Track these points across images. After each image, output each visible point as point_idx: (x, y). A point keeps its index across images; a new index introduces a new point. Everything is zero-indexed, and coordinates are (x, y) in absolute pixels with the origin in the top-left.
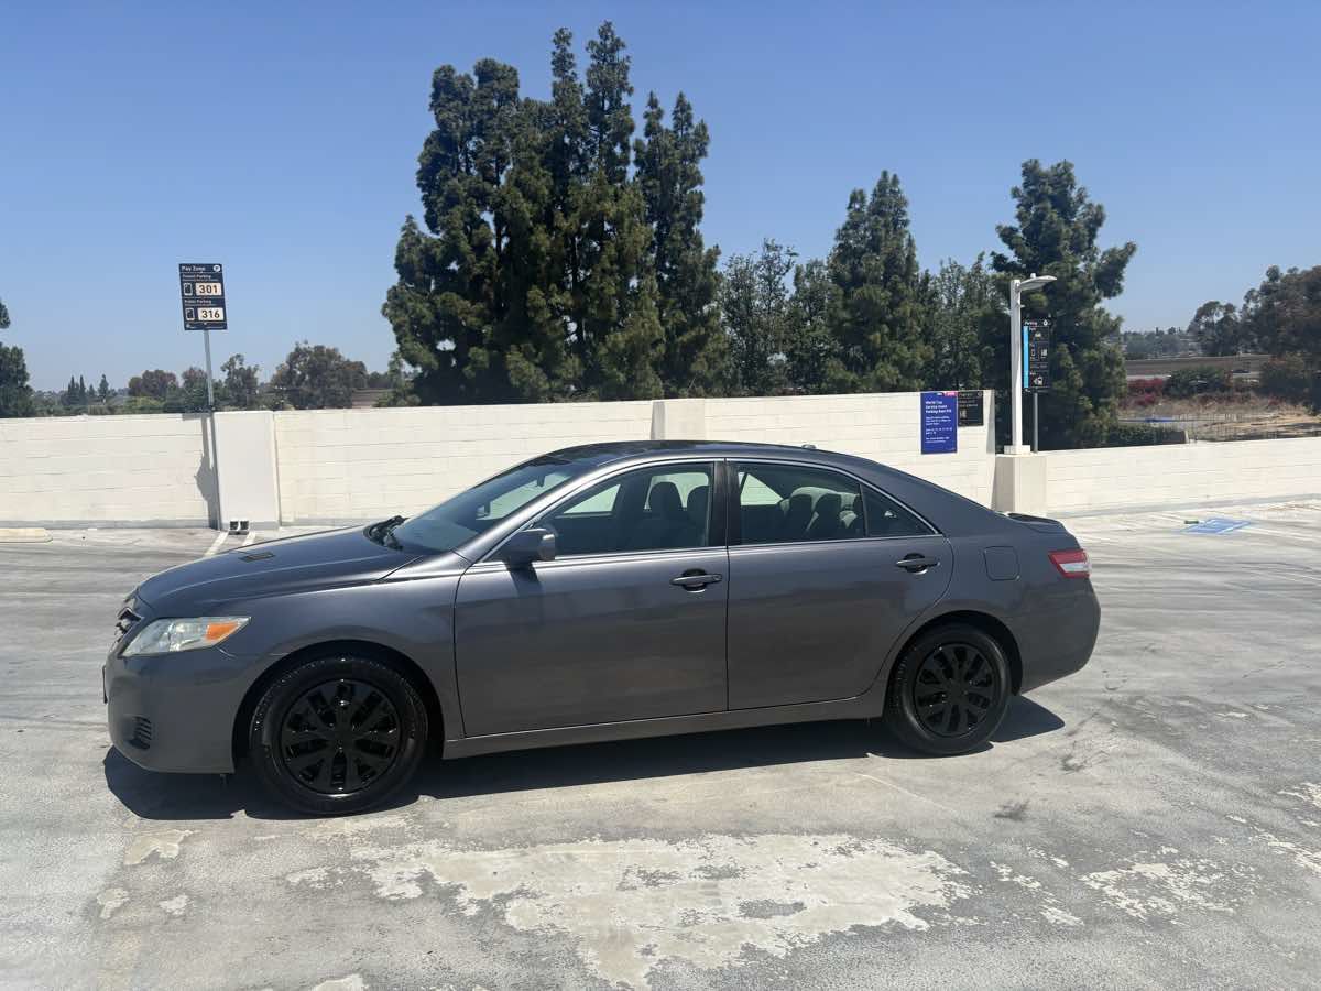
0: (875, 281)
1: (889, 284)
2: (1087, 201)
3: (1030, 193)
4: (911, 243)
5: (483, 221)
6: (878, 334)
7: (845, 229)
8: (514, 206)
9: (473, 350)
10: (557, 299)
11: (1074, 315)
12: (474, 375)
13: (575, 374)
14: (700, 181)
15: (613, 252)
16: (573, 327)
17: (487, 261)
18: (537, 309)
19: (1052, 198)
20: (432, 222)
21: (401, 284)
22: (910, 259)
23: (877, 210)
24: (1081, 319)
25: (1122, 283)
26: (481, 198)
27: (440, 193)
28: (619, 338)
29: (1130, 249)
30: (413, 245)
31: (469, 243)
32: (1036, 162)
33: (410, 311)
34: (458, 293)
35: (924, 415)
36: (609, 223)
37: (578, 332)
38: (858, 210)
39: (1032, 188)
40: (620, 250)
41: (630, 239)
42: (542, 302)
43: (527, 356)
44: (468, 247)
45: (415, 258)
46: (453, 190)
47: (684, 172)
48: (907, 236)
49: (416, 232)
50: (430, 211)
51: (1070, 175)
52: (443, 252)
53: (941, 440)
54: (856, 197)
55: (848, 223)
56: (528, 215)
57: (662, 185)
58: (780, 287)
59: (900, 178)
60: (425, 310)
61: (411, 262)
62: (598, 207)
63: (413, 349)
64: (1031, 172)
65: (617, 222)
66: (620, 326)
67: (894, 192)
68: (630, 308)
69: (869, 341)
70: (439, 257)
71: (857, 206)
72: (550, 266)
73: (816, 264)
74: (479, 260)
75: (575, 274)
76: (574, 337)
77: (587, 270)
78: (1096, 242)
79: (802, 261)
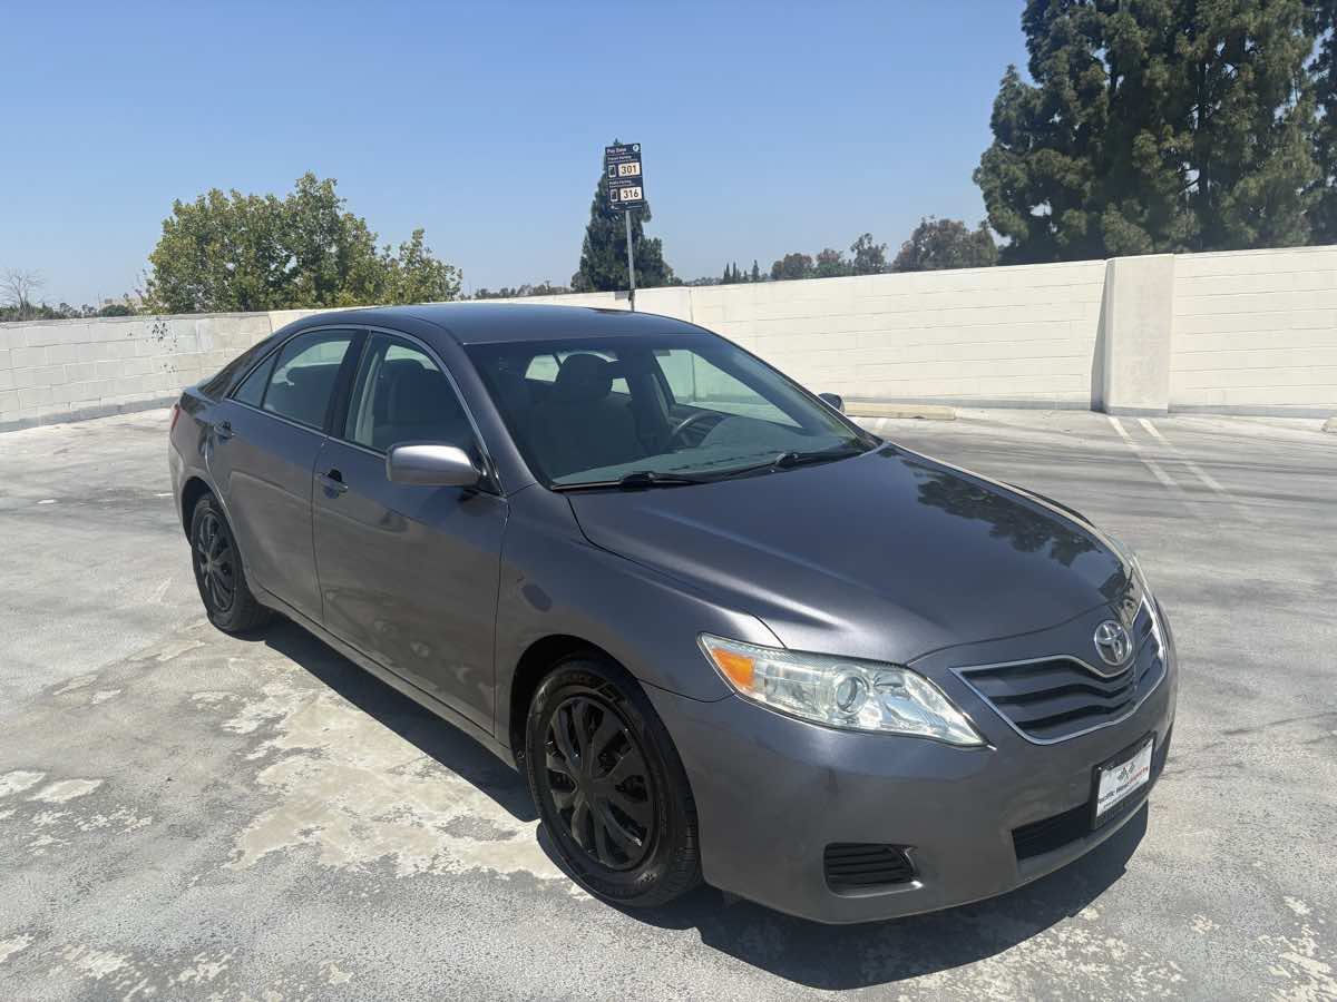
5: (1097, 60)
8: (1125, 36)
9: (1069, 213)
10: (1172, 143)
12: (1067, 241)
13: (1189, 232)
15: (1251, 76)
16: (1193, 175)
17: (1096, 107)
18: (1146, 159)
20: (1035, 70)
21: (996, 144)
26: (1095, 33)
27: (1046, 33)
28: (1252, 185)
30: (1012, 99)
31: (1075, 89)
33: (1003, 175)
34: (1056, 150)
36: (1251, 41)
37: (1201, 181)
40: (1260, 72)
41: (1276, 57)
42: (1153, 149)
43: (1130, 216)
44: (1073, 93)
45: (1013, 114)
46: (1062, 29)
49: (1017, 83)
50: (1034, 58)
52: (1043, 103)
56: (1142, 45)
60: (1018, 172)
61: (1008, 119)
62: (1234, 23)
63: (1002, 217)
65: (1262, 37)
66: (1258, 170)
68: (1272, 146)
70: (1039, 109)
72: (1167, 102)
74: (1084, 107)
75: (1201, 111)
76: (1195, 188)
77: (1215, 102)
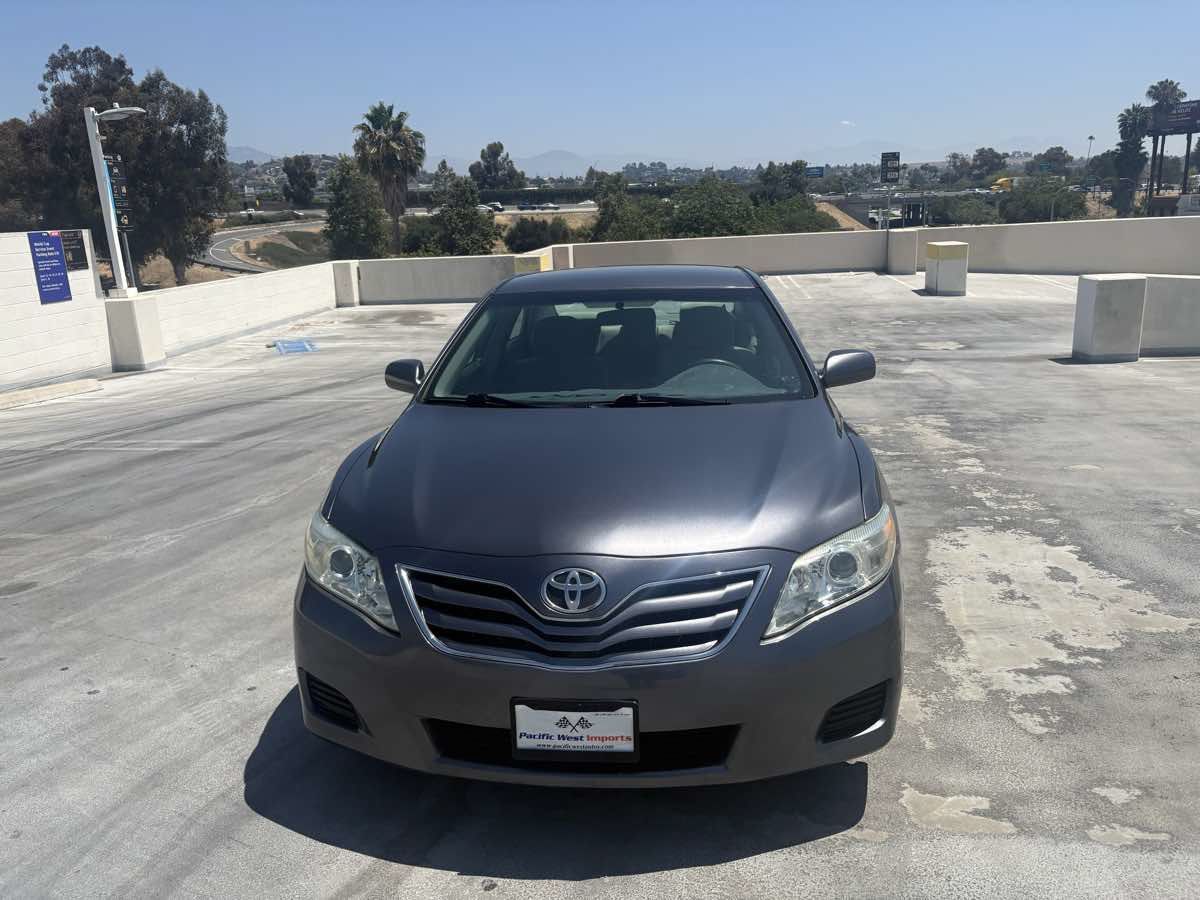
35: (36, 259)
53: (55, 287)
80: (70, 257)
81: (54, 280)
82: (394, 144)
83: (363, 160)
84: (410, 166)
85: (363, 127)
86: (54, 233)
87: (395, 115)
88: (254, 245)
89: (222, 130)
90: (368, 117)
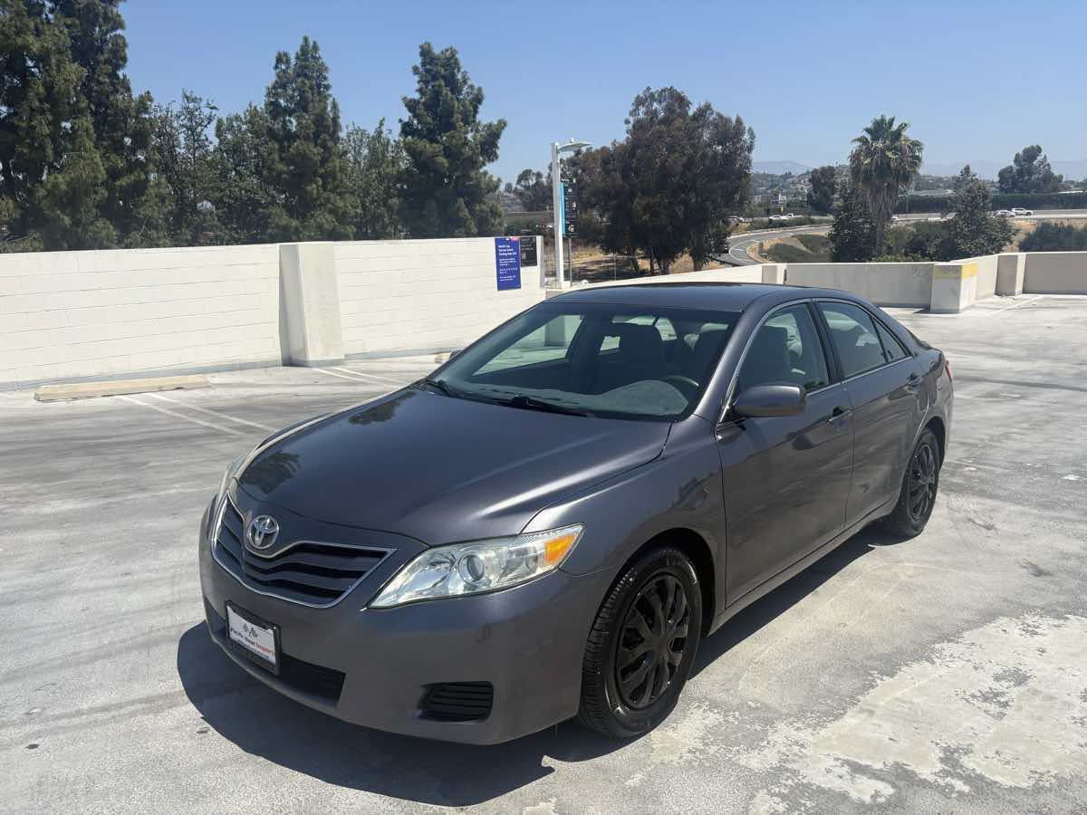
0: (307, 138)
1: (319, 141)
2: (469, 83)
3: (427, 71)
4: (335, 106)
6: (314, 186)
7: (274, 87)
11: (466, 176)
14: (121, 25)
15: (41, 90)
19: (444, 78)
22: (335, 120)
23: (302, 72)
24: (471, 180)
25: (498, 152)
28: (57, 179)
29: (502, 124)
32: (429, 45)
35: (498, 257)
36: (32, 59)
38: (284, 71)
39: (428, 67)
40: (49, 87)
41: (60, 77)
47: (105, 13)
48: (331, 99)
51: (456, 59)
53: (510, 278)
54: (281, 59)
55: (277, 82)
57: (81, 24)
58: (203, 138)
59: (319, 44)
62: (19, 41)
64: (426, 53)
65: (42, 59)
66: (56, 167)
67: (314, 58)
68: (65, 150)
69: (306, 192)
71: (283, 67)
73: (237, 118)
78: (479, 117)
79: (223, 114)
80: (524, 256)
81: (509, 273)
82: (890, 154)
83: (856, 169)
84: (904, 174)
85: (862, 140)
86: (515, 238)
87: (895, 127)
88: (767, 246)
89: (750, 149)
90: (868, 130)
